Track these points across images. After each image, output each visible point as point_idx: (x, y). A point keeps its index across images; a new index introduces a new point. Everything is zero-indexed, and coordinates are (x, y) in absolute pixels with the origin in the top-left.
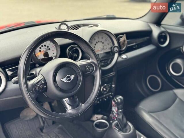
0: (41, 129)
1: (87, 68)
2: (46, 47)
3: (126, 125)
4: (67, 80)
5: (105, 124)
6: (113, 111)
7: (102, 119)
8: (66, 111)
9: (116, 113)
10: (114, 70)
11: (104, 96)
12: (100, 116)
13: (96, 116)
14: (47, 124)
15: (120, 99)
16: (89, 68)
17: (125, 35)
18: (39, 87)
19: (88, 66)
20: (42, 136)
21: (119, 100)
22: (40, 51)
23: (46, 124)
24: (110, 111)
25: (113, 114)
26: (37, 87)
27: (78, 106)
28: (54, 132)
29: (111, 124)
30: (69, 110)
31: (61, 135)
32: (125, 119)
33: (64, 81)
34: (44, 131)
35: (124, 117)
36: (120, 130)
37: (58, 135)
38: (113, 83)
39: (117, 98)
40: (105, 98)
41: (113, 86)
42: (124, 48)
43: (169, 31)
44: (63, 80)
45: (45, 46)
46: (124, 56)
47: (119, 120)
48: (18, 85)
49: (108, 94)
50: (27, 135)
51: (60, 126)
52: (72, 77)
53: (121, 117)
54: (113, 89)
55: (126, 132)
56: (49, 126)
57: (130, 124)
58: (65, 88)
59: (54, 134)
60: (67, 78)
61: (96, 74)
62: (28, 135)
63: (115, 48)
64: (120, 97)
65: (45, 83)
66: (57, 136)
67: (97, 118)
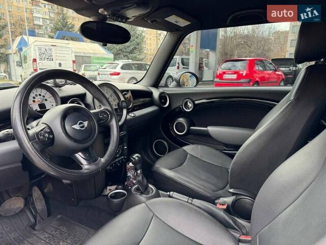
0: (33, 227)
1: (101, 115)
2: (42, 97)
3: (147, 187)
4: (81, 127)
5: (122, 194)
6: (130, 176)
7: (116, 189)
8: (81, 168)
9: (133, 178)
10: (124, 129)
11: (117, 160)
12: (114, 187)
13: (109, 188)
14: (40, 218)
15: (137, 156)
16: (103, 116)
17: (130, 91)
18: (43, 136)
19: (101, 113)
20: (35, 235)
21: (137, 158)
22: (34, 101)
23: (38, 218)
24: (126, 178)
25: (129, 179)
26: (40, 135)
27: (96, 160)
28: (52, 226)
29: (129, 191)
30: (86, 166)
31: (62, 227)
32: (145, 180)
33: (77, 128)
34: (36, 228)
35: (144, 177)
36: (142, 193)
37: (59, 228)
38: (125, 144)
39: (134, 157)
40: (119, 161)
41: (126, 147)
42: (131, 106)
43: (167, 92)
44: (74, 127)
45: (40, 95)
46: (132, 115)
47: (139, 182)
48: (12, 130)
49: (120, 158)
50: (12, 238)
51: (59, 216)
52: (86, 124)
53: (140, 178)
54: (126, 151)
55: (148, 193)
56: (43, 220)
57: (150, 186)
58: (78, 137)
59: (52, 228)
60: (79, 124)
61: (111, 123)
62: (14, 238)
63: (123, 103)
64: (137, 155)
65: (51, 132)
66: (57, 229)
67: (110, 190)
